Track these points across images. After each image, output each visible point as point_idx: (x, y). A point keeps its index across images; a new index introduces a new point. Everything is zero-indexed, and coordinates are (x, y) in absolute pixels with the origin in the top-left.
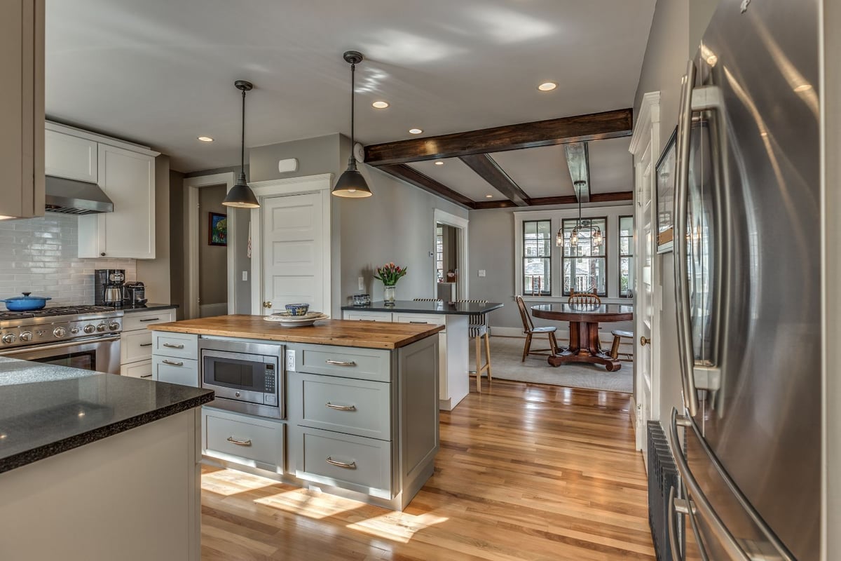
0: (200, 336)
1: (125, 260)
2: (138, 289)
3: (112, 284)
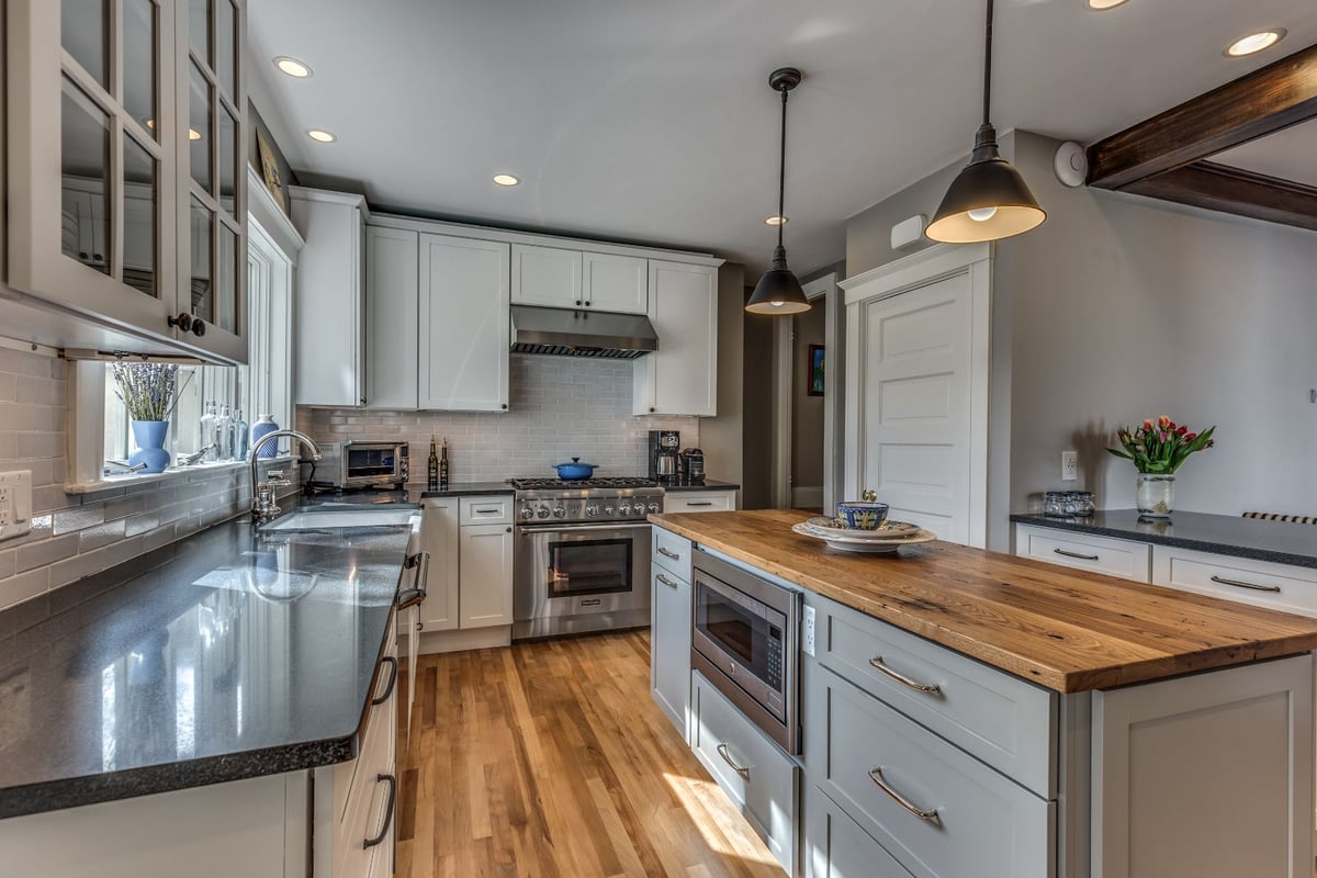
0: (695, 545)
1: (685, 418)
2: (695, 459)
3: (665, 450)
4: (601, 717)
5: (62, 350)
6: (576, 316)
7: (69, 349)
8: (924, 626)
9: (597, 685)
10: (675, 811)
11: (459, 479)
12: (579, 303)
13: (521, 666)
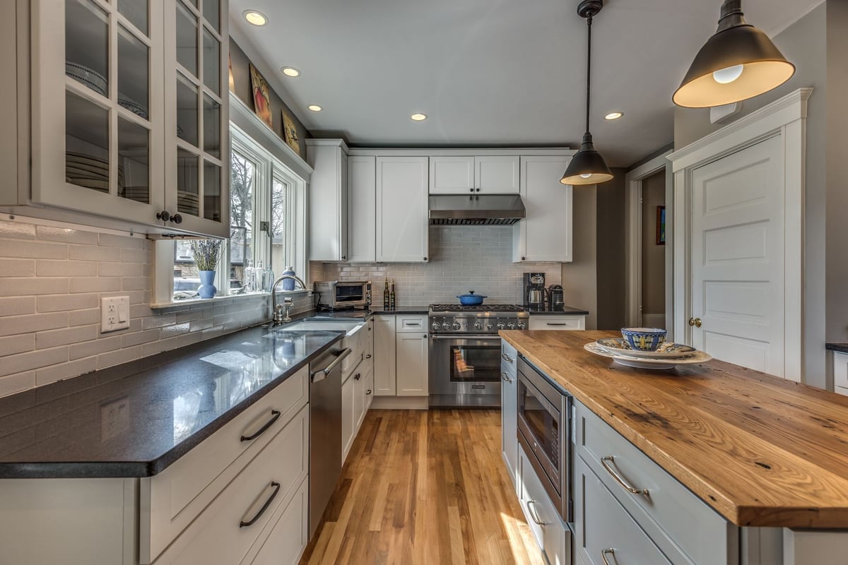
0: (519, 354)
1: (552, 263)
2: (556, 292)
3: (536, 287)
4: (471, 465)
5: (147, 235)
6: (471, 199)
7: (151, 234)
8: (636, 436)
9: (474, 443)
10: (501, 542)
11: (402, 304)
12: (472, 190)
13: (430, 423)
